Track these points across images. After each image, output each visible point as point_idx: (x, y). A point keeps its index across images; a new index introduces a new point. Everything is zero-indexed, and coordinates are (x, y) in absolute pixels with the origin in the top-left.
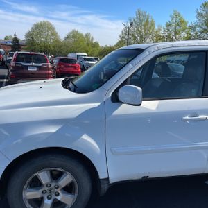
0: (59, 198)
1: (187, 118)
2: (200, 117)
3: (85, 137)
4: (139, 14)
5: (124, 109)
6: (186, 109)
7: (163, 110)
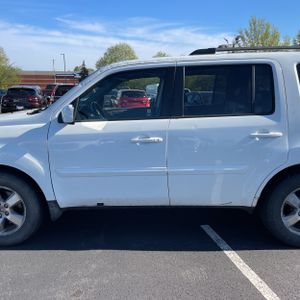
0: (8, 217)
1: (137, 139)
2: (152, 139)
3: (28, 156)
4: (254, 24)
5: (68, 130)
6: (135, 130)
7: (109, 130)
